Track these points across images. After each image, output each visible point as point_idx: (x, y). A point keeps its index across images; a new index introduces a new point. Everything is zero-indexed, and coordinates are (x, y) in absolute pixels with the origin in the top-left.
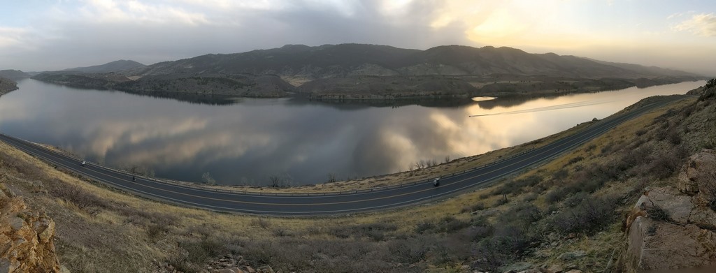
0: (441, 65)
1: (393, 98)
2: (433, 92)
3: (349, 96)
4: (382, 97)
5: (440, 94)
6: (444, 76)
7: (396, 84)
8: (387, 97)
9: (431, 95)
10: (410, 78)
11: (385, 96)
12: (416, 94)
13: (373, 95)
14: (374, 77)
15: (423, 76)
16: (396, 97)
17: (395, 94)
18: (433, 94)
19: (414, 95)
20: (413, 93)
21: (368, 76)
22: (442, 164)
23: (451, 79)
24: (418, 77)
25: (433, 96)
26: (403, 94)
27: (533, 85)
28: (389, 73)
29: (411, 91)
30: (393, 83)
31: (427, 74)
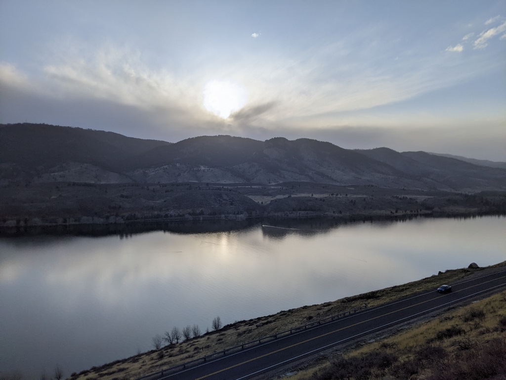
0: (202, 168)
1: (122, 221)
2: (190, 211)
3: (37, 221)
4: (102, 220)
5: (202, 213)
6: (207, 184)
7: (127, 197)
8: (112, 220)
9: (187, 216)
10: (151, 188)
11: (108, 218)
12: (163, 214)
13: (85, 218)
14: (86, 185)
15: (173, 185)
16: (127, 219)
17: (126, 214)
18: (190, 214)
19: (158, 216)
20: (156, 213)
21: (74, 184)
22: (208, 333)
23: (219, 189)
24: (165, 186)
25: (191, 218)
26: (139, 215)
27: (352, 201)
28: (113, 179)
29: (153, 208)
30: (122, 196)
31: (180, 181)
